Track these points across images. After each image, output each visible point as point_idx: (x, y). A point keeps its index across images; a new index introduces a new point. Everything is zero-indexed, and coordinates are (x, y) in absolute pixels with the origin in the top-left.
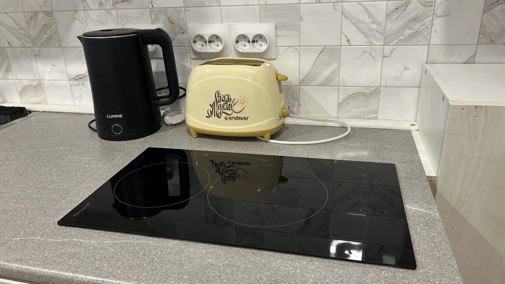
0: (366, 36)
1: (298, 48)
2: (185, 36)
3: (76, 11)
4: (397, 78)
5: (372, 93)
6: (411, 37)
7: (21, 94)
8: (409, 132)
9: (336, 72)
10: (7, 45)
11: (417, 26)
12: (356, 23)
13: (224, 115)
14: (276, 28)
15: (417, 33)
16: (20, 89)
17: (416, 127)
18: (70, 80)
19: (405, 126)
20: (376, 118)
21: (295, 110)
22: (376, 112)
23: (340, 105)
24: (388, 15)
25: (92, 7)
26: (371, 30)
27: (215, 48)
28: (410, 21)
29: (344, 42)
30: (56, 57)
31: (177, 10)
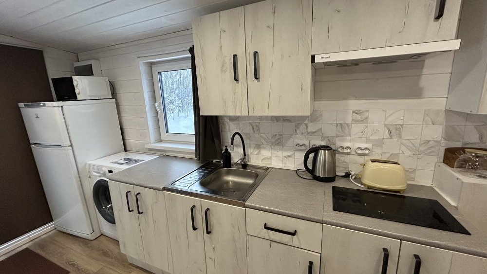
0: (411, 151)
1: (381, 153)
2: (335, 145)
4: (424, 166)
5: (412, 171)
8: (432, 187)
10: (261, 144)
11: (433, 149)
14: (373, 146)
16: (262, 158)
17: (434, 185)
18: (283, 157)
19: (428, 185)
22: (414, 178)
25: (298, 134)
26: (413, 149)
27: (347, 151)
28: (430, 148)
29: (401, 152)
31: (333, 137)
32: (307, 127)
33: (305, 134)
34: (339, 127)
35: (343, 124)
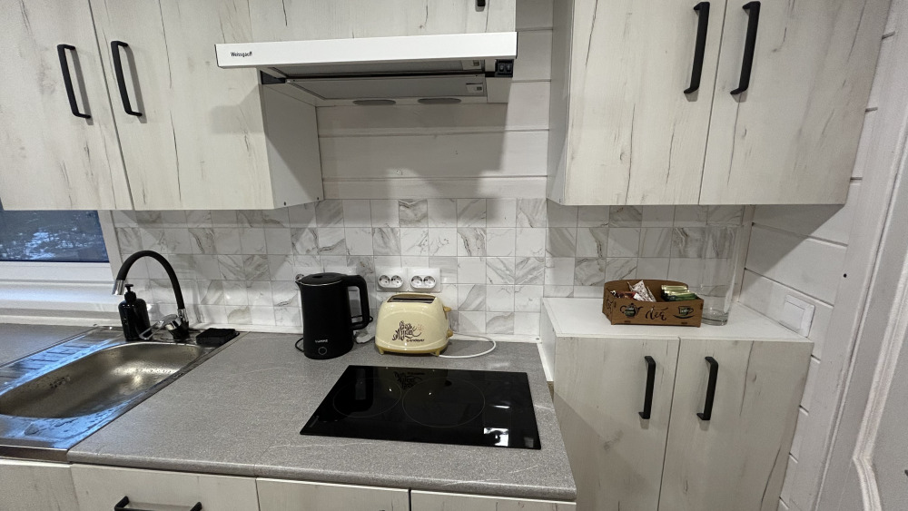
0: (503, 278)
1: (456, 285)
2: (373, 275)
3: (287, 256)
4: (524, 306)
5: (509, 316)
6: (532, 280)
7: (229, 317)
8: (535, 345)
9: (483, 302)
10: (223, 278)
11: (535, 273)
12: (495, 270)
13: (406, 338)
14: (441, 271)
15: (536, 278)
16: (229, 312)
17: (540, 341)
18: (275, 306)
19: (532, 340)
20: (513, 334)
21: (455, 328)
22: (512, 329)
23: (487, 325)
24: (517, 266)
25: (300, 252)
26: (506, 275)
27: (397, 284)
28: (530, 270)
29: (488, 282)
30: (266, 288)
31: (368, 258)
32: (316, 238)
33: (315, 252)
34: (377, 236)
35: (384, 230)
